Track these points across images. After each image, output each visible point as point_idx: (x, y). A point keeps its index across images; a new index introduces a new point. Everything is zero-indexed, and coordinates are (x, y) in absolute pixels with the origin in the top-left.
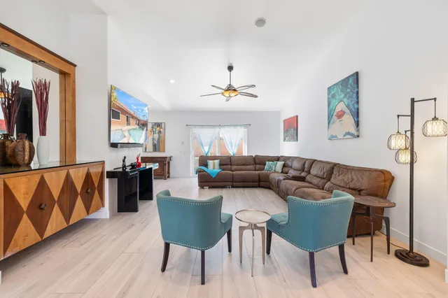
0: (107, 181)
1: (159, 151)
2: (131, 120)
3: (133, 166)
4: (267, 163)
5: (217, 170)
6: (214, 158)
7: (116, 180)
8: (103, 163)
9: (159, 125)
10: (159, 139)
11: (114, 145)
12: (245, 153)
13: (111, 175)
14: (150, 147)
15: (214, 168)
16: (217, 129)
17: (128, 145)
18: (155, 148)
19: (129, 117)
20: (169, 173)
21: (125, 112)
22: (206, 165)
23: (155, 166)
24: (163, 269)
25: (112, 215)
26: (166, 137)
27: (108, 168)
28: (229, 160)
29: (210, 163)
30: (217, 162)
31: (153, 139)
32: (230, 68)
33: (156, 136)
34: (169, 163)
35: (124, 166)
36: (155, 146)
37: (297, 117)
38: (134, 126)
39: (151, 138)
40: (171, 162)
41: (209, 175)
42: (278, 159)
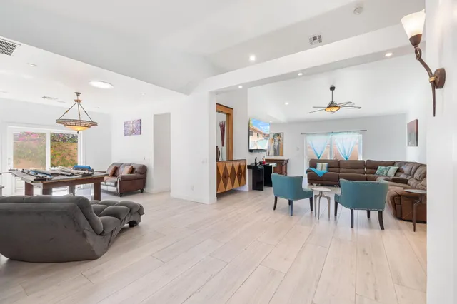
0: (247, 170)
1: (279, 155)
2: (260, 135)
3: (260, 163)
4: (379, 167)
5: (325, 170)
6: (323, 161)
7: (251, 170)
8: (245, 160)
9: (278, 135)
10: (278, 146)
11: (251, 151)
12: (360, 158)
13: (250, 167)
14: (272, 152)
15: (322, 169)
16: (330, 136)
17: (257, 150)
18: (276, 153)
19: (259, 133)
20: (286, 172)
21: (256, 131)
22: (316, 168)
23: (274, 165)
24: (274, 209)
25: (250, 191)
26: (284, 144)
27: (248, 163)
28: (337, 164)
29: (319, 165)
30: (325, 164)
31: (274, 146)
32: (332, 89)
33: (277, 143)
34: (286, 164)
35: (256, 163)
36: (275, 151)
37: (417, 121)
38: (261, 137)
39: (273, 144)
40: (288, 165)
41: (316, 175)
42: (393, 164)
